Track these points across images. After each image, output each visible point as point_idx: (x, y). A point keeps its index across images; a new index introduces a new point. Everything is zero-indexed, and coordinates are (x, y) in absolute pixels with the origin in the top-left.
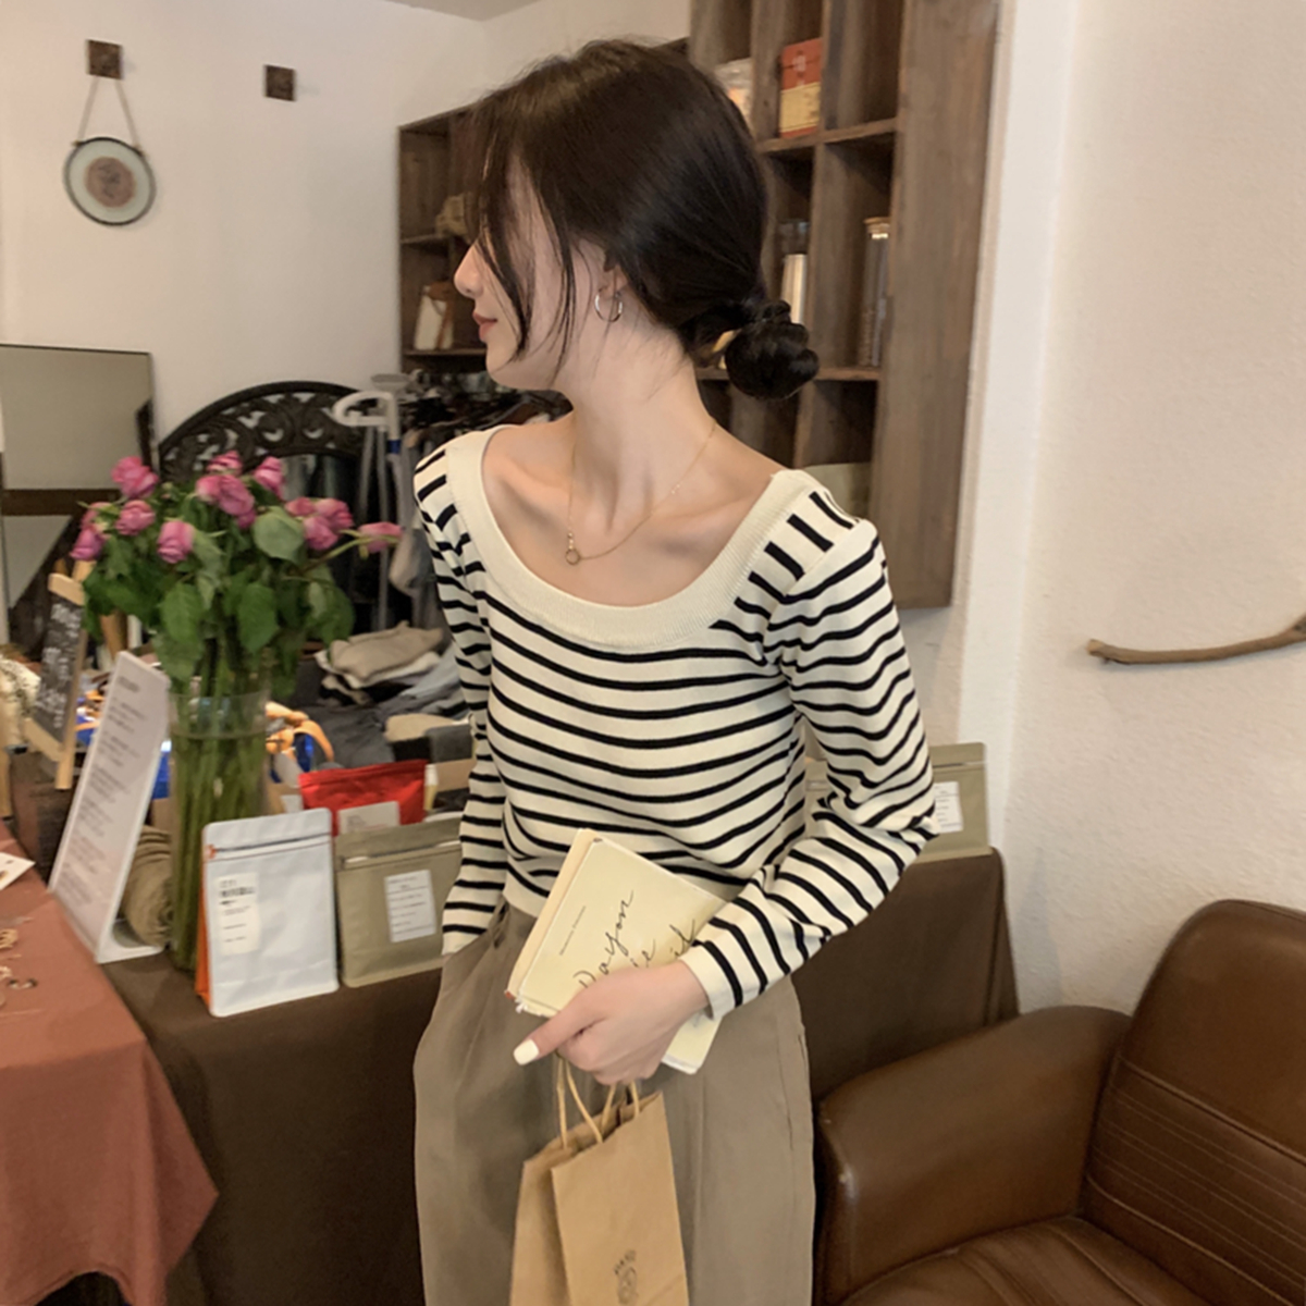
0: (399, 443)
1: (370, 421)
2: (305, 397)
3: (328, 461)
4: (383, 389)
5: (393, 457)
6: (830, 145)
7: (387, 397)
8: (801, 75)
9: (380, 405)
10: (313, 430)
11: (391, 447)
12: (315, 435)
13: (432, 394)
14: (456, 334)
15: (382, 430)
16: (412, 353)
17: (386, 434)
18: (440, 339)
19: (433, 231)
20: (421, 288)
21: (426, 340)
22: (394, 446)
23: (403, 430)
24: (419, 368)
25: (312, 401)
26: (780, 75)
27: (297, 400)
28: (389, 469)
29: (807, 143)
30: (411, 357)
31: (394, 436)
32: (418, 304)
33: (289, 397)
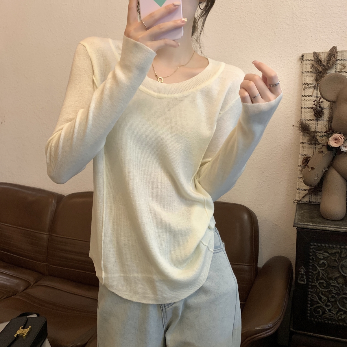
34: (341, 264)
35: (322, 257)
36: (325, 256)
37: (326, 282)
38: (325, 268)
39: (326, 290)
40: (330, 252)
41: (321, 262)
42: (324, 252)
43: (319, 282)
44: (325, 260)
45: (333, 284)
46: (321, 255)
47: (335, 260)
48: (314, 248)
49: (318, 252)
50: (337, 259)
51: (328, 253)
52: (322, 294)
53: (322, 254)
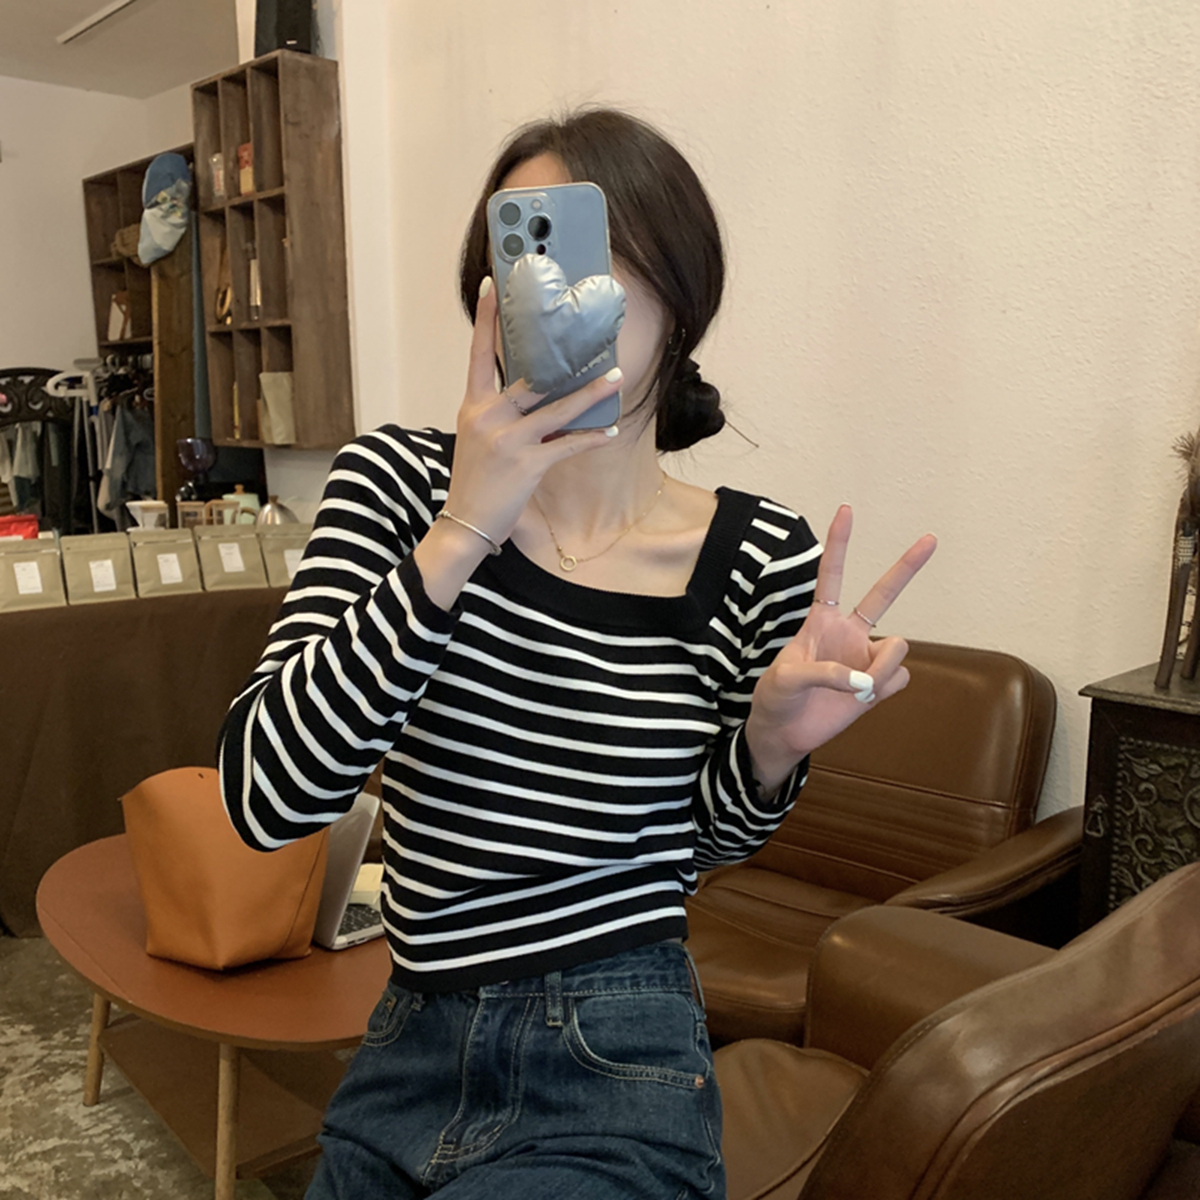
0: (97, 407)
1: (76, 393)
2: (27, 379)
3: (50, 426)
4: (82, 369)
5: (94, 418)
6: (261, 201)
7: (87, 375)
8: (247, 162)
9: (84, 382)
10: (35, 403)
11: (92, 411)
12: (38, 407)
13: (121, 371)
14: (133, 328)
15: (85, 399)
16: (106, 343)
17: (88, 402)
18: (123, 331)
19: (110, 255)
20: (110, 297)
21: (114, 335)
22: (94, 410)
23: (100, 399)
24: (112, 353)
25: (32, 382)
26: (238, 162)
27: (22, 382)
28: (92, 426)
29: (251, 199)
30: (105, 347)
31: (94, 403)
32: (109, 308)
33: (15, 379)
34: (1188, 795)
35: (1146, 776)
36: (1152, 772)
37: (1154, 840)
38: (1152, 802)
39: (1153, 862)
40: (1164, 764)
41: (1143, 786)
42: (1152, 762)
43: (1136, 838)
44: (1153, 783)
45: (1169, 847)
46: (1144, 769)
47: (1176, 785)
48: (1128, 751)
49: (1137, 760)
50: (1179, 782)
51: (1160, 766)
52: (1144, 871)
53: (1146, 766)
